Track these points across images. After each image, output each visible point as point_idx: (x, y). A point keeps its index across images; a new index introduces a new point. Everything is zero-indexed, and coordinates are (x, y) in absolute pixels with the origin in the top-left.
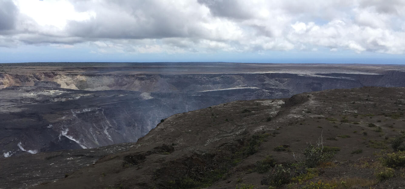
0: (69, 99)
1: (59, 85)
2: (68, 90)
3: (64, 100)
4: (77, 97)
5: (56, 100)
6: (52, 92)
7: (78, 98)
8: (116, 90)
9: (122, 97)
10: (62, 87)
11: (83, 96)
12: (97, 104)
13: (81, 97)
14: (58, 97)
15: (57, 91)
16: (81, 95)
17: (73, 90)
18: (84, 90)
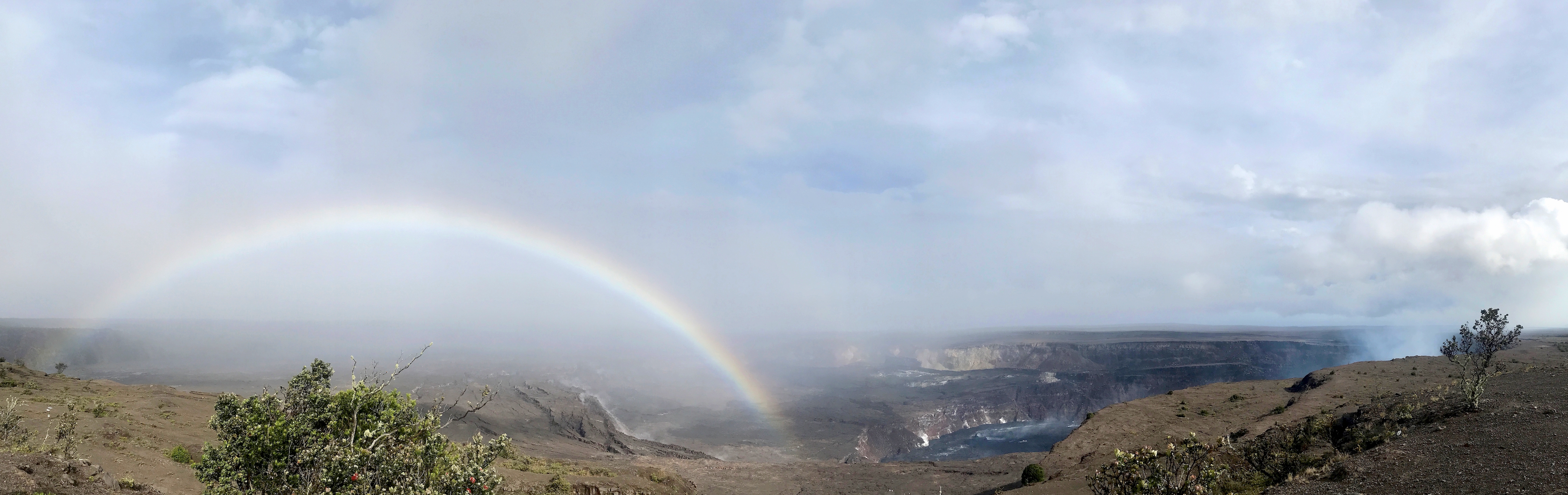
0: (932, 384)
1: (920, 363)
2: (930, 371)
3: (924, 385)
4: (942, 382)
5: (913, 385)
6: (909, 373)
7: (944, 382)
8: (1002, 369)
9: (1010, 378)
10: (923, 366)
11: (952, 380)
12: (973, 390)
13: (949, 380)
14: (916, 380)
15: (916, 371)
16: (949, 378)
17: (938, 371)
18: (953, 370)
